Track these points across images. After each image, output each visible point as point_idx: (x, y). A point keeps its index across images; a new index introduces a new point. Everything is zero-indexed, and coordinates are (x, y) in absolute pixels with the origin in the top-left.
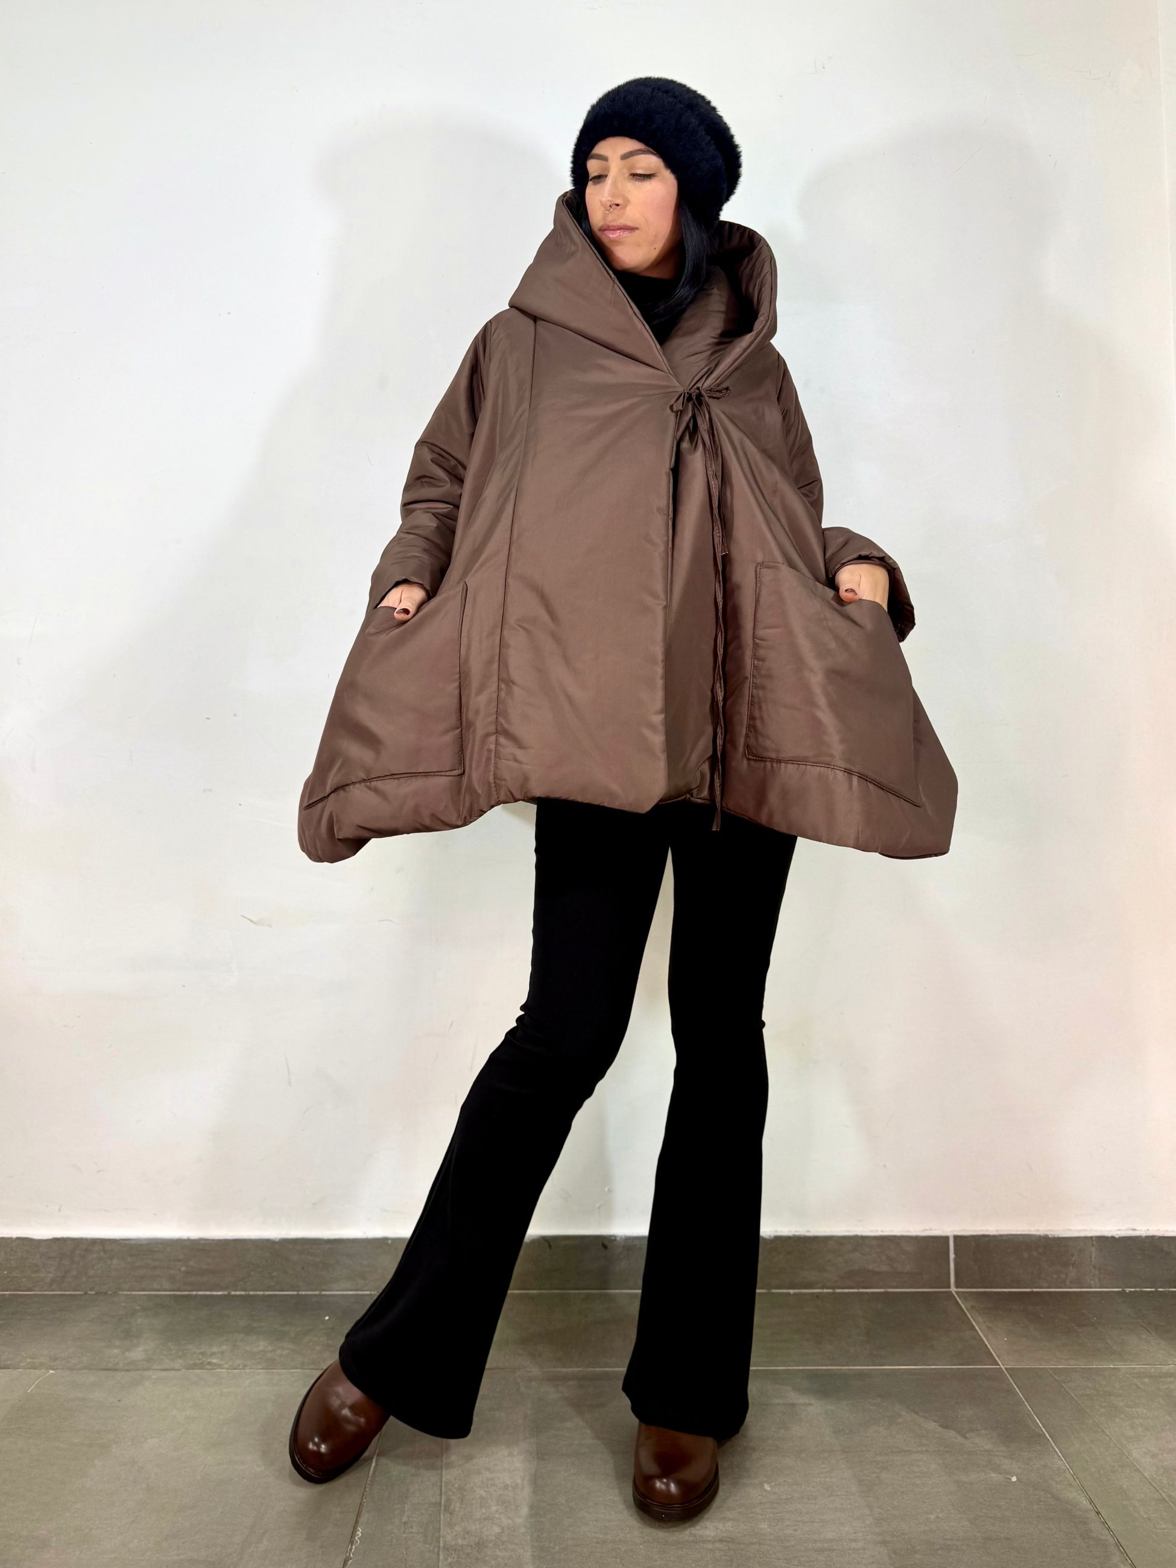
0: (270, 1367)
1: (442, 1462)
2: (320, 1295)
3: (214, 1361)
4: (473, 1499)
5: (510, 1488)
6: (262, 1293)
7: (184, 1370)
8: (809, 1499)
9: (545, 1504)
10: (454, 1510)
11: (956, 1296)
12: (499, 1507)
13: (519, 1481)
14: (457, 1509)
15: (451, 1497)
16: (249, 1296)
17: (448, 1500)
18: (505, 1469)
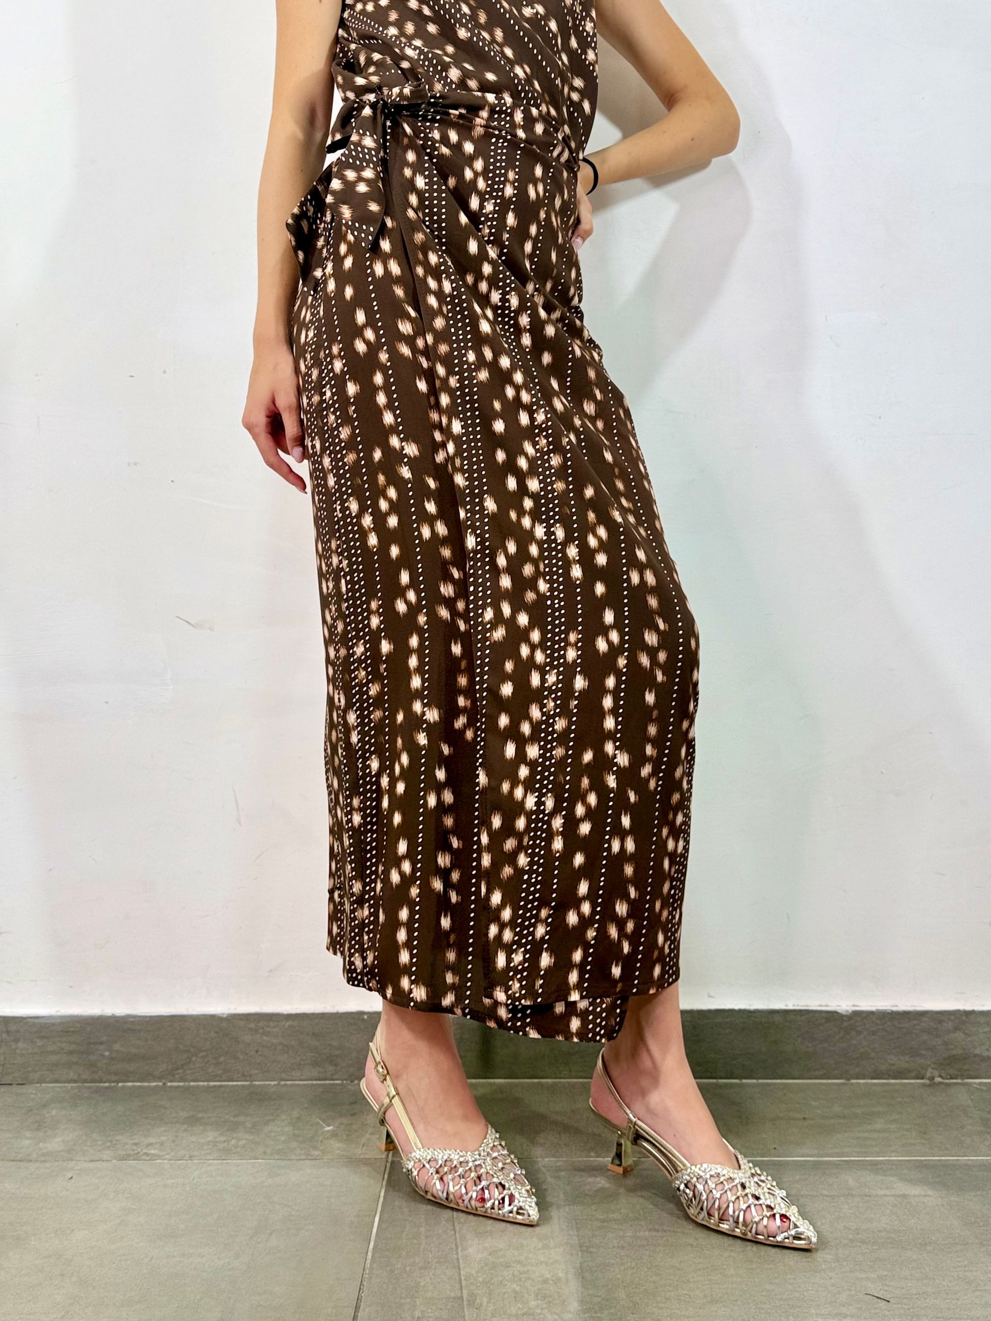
0: (223, 1158)
1: (457, 1254)
2: (279, 1084)
3: (153, 1152)
4: (505, 1293)
5: (551, 1282)
6: (206, 1083)
7: (114, 1161)
8: (947, 1294)
9: (599, 1299)
10: (481, 1305)
12: (540, 1302)
13: (561, 1275)
14: (485, 1304)
15: (475, 1292)
16: (189, 1088)
17: (472, 1295)
18: (541, 1262)
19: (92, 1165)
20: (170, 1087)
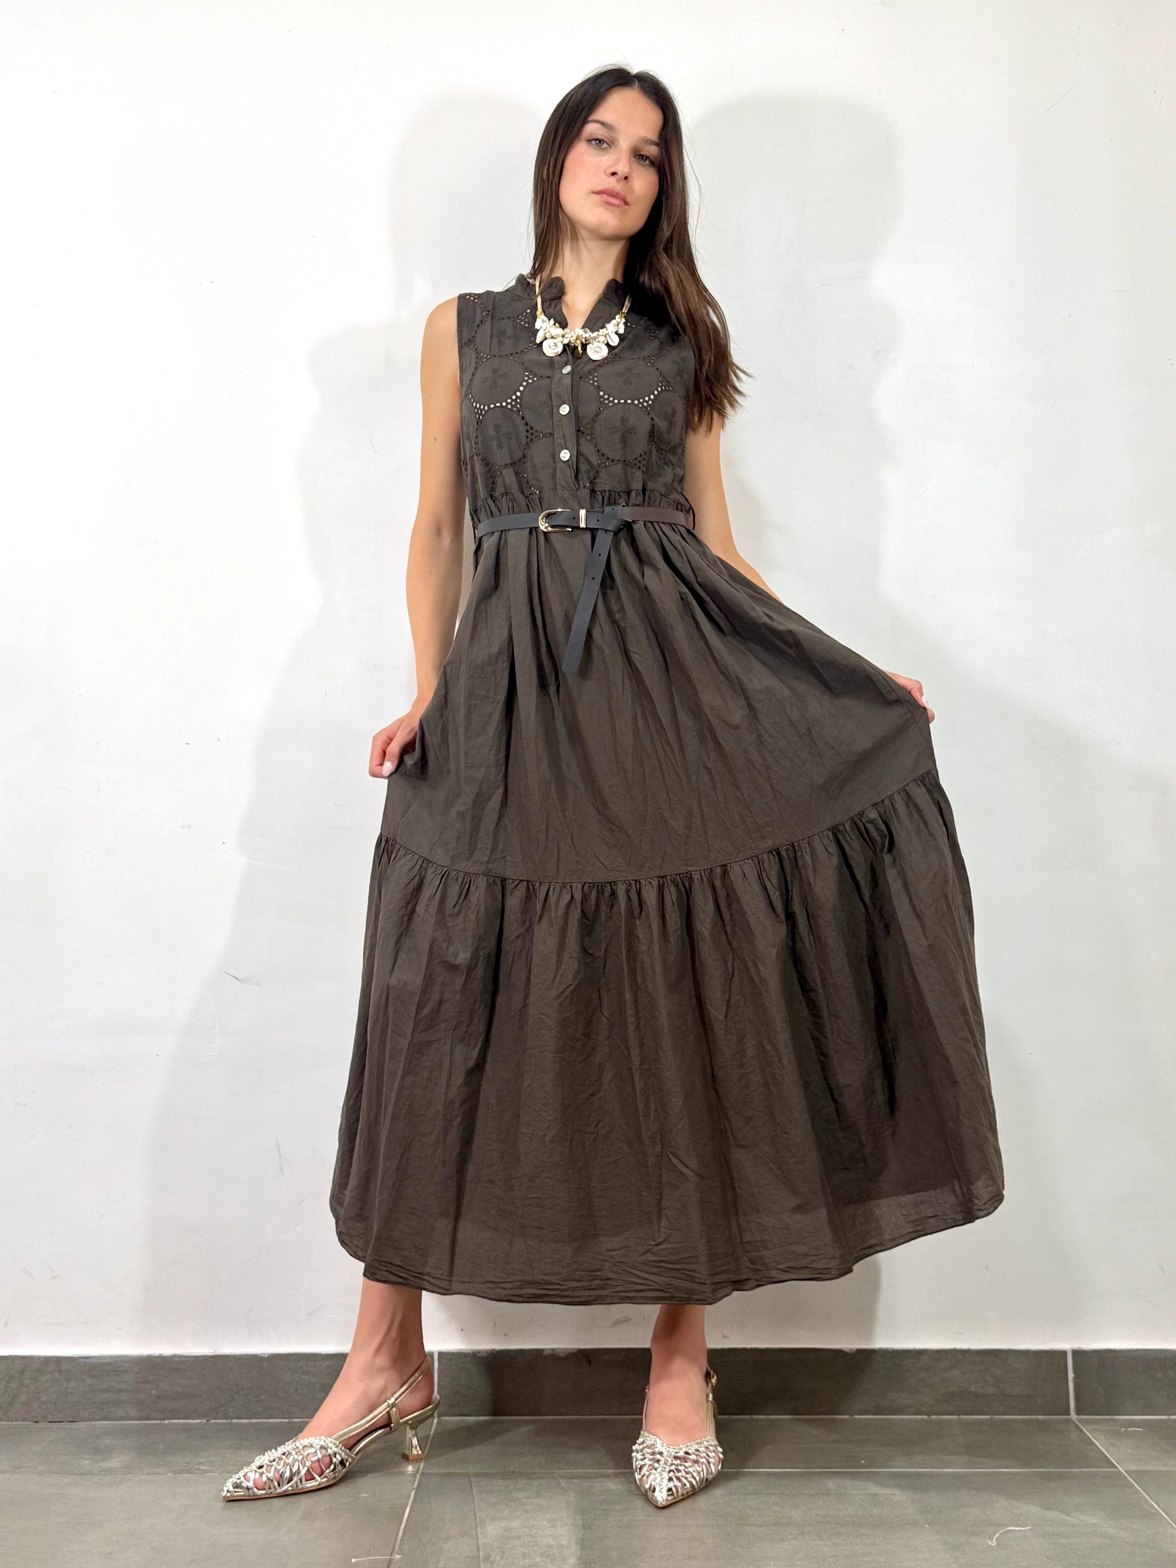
1: (477, 1530)
4: (515, 1553)
5: (555, 1547)
6: (247, 1421)
7: (170, 1474)
9: (595, 1557)
11: (1076, 1421)
13: (564, 1543)
15: (490, 1553)
16: (231, 1424)
18: (548, 1536)
19: (148, 1477)
20: (214, 1423)
